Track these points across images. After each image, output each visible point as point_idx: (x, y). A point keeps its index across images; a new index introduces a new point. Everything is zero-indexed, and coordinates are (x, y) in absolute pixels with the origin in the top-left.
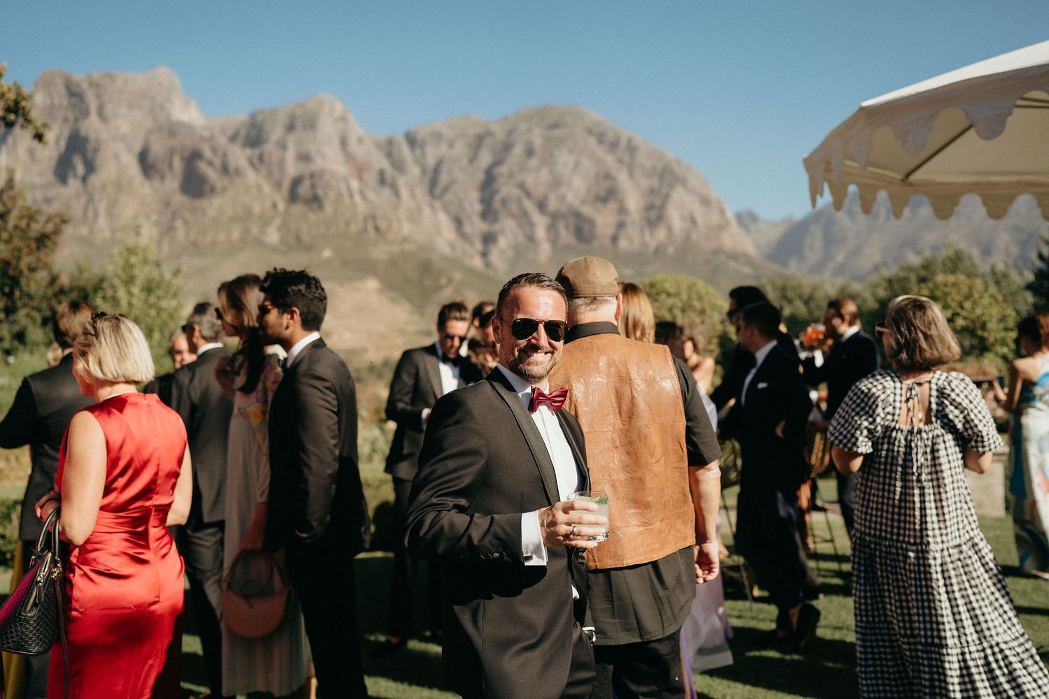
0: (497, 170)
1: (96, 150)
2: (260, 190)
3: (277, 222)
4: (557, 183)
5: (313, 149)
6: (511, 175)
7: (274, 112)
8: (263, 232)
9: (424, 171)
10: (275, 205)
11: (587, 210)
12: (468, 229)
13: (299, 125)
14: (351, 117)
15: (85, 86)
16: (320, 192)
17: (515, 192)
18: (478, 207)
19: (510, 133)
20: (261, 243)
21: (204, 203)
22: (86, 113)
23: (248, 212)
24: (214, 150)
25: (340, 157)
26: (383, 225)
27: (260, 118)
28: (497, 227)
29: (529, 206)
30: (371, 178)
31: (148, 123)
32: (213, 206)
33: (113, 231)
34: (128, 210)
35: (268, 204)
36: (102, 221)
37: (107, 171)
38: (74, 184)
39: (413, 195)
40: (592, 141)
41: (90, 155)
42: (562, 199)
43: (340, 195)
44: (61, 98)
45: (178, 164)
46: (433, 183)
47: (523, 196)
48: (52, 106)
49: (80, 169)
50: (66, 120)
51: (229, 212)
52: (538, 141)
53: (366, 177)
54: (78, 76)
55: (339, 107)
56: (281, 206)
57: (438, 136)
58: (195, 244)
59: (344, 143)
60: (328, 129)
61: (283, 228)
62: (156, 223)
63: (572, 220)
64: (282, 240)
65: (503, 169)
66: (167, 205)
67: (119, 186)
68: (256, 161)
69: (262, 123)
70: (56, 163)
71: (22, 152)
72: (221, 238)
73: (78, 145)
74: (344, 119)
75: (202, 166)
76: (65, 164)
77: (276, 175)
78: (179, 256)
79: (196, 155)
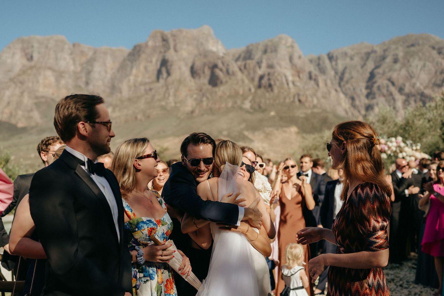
0: (376, 71)
1: (171, 65)
2: (243, 81)
3: (250, 98)
4: (410, 76)
5: (275, 62)
6: (384, 73)
7: (258, 44)
8: (243, 103)
9: (336, 73)
10: (250, 90)
11: (428, 92)
12: (357, 103)
13: (269, 50)
14: (296, 45)
15: (169, 36)
16: (272, 82)
17: (386, 82)
18: (365, 92)
19: (385, 51)
20: (241, 108)
21: (216, 89)
22: (168, 48)
23: (237, 93)
24: (223, 63)
25: (289, 66)
26: (303, 99)
27: (251, 48)
28: (374, 101)
29: (393, 89)
30: (304, 76)
31: (196, 52)
32: (221, 90)
33: (176, 103)
34: (183, 93)
35: (247, 88)
36: (171, 99)
37: (176, 75)
38: (162, 81)
39: (326, 84)
40: (434, 53)
41: (169, 67)
42: (413, 86)
43: (282, 83)
44: (159, 43)
45: (207, 72)
46: (341, 79)
47: (390, 84)
48: (155, 46)
49: (165, 74)
50: (161, 52)
51: (228, 94)
52: (401, 54)
53: (301, 75)
54: (167, 32)
55: (290, 41)
56: (253, 90)
57: (346, 54)
58: (211, 109)
59: (291, 59)
60: (283, 52)
61: (253, 101)
62: (196, 99)
63: (419, 97)
64: (252, 107)
65: (380, 70)
66: (201, 90)
67: (180, 82)
68: (242, 68)
69: (252, 50)
70: (155, 72)
71: (142, 67)
72: (223, 105)
73: (164, 63)
74: (292, 47)
75: (217, 71)
76: (159, 73)
77: (252, 75)
78: (203, 115)
79: (215, 66)
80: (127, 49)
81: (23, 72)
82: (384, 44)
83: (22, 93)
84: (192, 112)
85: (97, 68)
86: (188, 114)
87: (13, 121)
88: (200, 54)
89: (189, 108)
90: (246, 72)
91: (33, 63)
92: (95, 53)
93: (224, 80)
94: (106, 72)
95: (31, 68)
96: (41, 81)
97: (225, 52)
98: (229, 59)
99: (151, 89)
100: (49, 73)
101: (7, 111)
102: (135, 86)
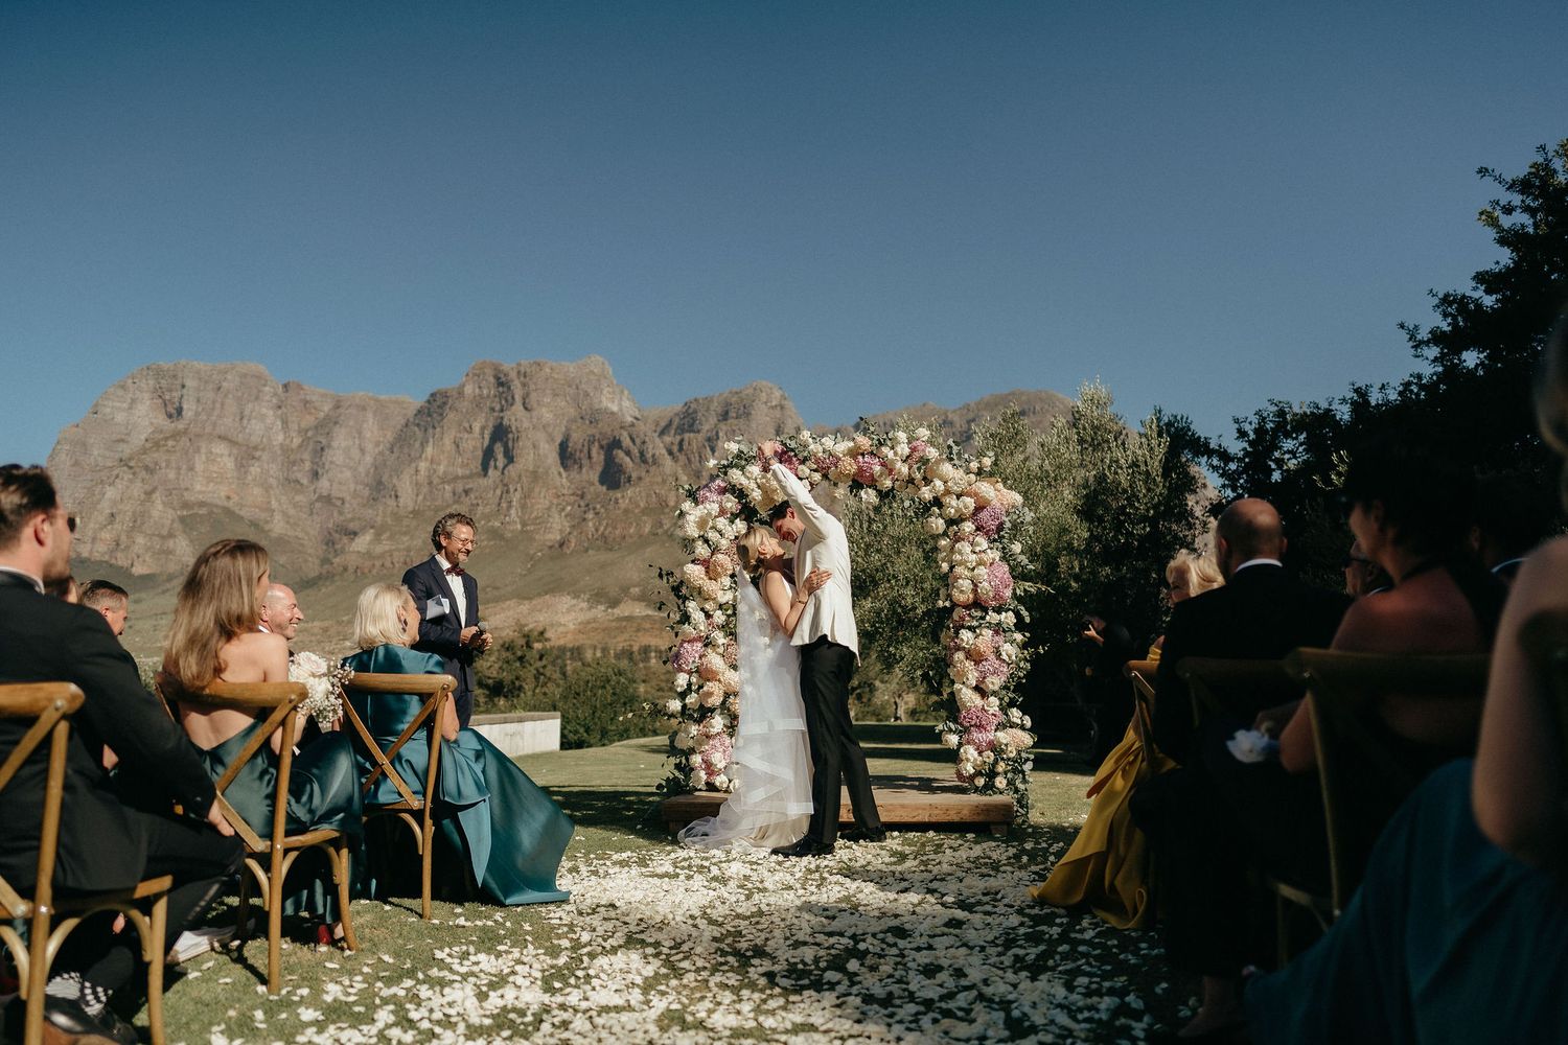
1: (516, 440)
2: (676, 479)
7: (709, 400)
8: (675, 525)
13: (733, 414)
14: (788, 404)
15: (513, 375)
19: (970, 421)
20: (671, 537)
21: (617, 494)
22: (511, 402)
23: (663, 504)
24: (632, 438)
27: (694, 406)
31: (572, 412)
32: (628, 496)
33: (524, 524)
34: (542, 500)
36: (514, 514)
37: (526, 460)
38: (493, 474)
41: (510, 444)
44: (489, 389)
45: (598, 456)
48: (481, 396)
49: (501, 460)
50: (492, 410)
51: (642, 505)
54: (508, 366)
55: (777, 394)
58: (604, 538)
59: (779, 431)
60: (763, 417)
62: (570, 516)
66: (582, 497)
67: (535, 476)
68: (675, 449)
69: (695, 412)
70: (480, 454)
71: (448, 442)
72: (632, 531)
73: (500, 433)
74: (782, 407)
75: (620, 454)
76: (488, 455)
77: (696, 465)
78: (587, 550)
79: (616, 444)
80: (417, 400)
81: (155, 443)
82: (967, 407)
83: (149, 494)
84: (561, 545)
85: (341, 440)
86: (551, 547)
87: (121, 560)
88: (582, 418)
89: (555, 537)
90: (682, 458)
91: (181, 426)
92: (337, 407)
93: (634, 475)
94: (362, 451)
95: (175, 435)
96: (199, 467)
97: (637, 414)
98: (646, 430)
99: (466, 492)
100: (220, 448)
101: (106, 535)
102: (430, 483)
